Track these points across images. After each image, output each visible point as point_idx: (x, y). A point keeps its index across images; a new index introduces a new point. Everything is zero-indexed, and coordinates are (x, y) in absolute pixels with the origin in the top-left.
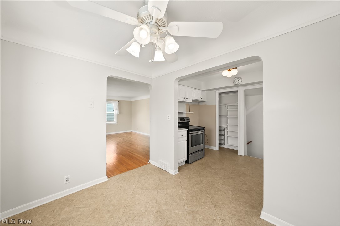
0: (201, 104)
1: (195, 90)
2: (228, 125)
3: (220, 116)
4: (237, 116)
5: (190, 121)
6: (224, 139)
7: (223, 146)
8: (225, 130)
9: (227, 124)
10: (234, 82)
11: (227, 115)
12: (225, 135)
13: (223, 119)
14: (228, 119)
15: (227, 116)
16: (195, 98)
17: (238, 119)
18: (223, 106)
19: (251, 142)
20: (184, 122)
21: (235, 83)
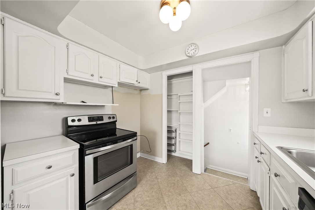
0: (144, 93)
1: (123, 66)
2: (180, 125)
3: (169, 112)
4: (192, 110)
5: (116, 121)
6: (175, 144)
7: (173, 154)
8: (176, 130)
9: (179, 123)
10: (187, 53)
11: (179, 110)
12: (176, 137)
13: (174, 116)
14: (181, 116)
15: (179, 112)
16: (124, 80)
17: (192, 115)
18: (174, 97)
19: (208, 144)
20: (99, 122)
21: (188, 55)
